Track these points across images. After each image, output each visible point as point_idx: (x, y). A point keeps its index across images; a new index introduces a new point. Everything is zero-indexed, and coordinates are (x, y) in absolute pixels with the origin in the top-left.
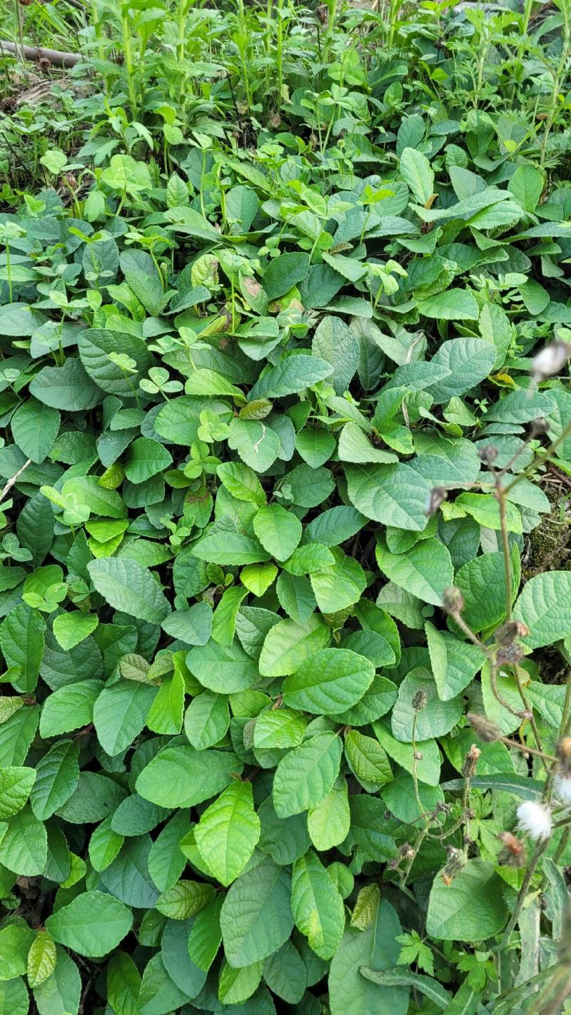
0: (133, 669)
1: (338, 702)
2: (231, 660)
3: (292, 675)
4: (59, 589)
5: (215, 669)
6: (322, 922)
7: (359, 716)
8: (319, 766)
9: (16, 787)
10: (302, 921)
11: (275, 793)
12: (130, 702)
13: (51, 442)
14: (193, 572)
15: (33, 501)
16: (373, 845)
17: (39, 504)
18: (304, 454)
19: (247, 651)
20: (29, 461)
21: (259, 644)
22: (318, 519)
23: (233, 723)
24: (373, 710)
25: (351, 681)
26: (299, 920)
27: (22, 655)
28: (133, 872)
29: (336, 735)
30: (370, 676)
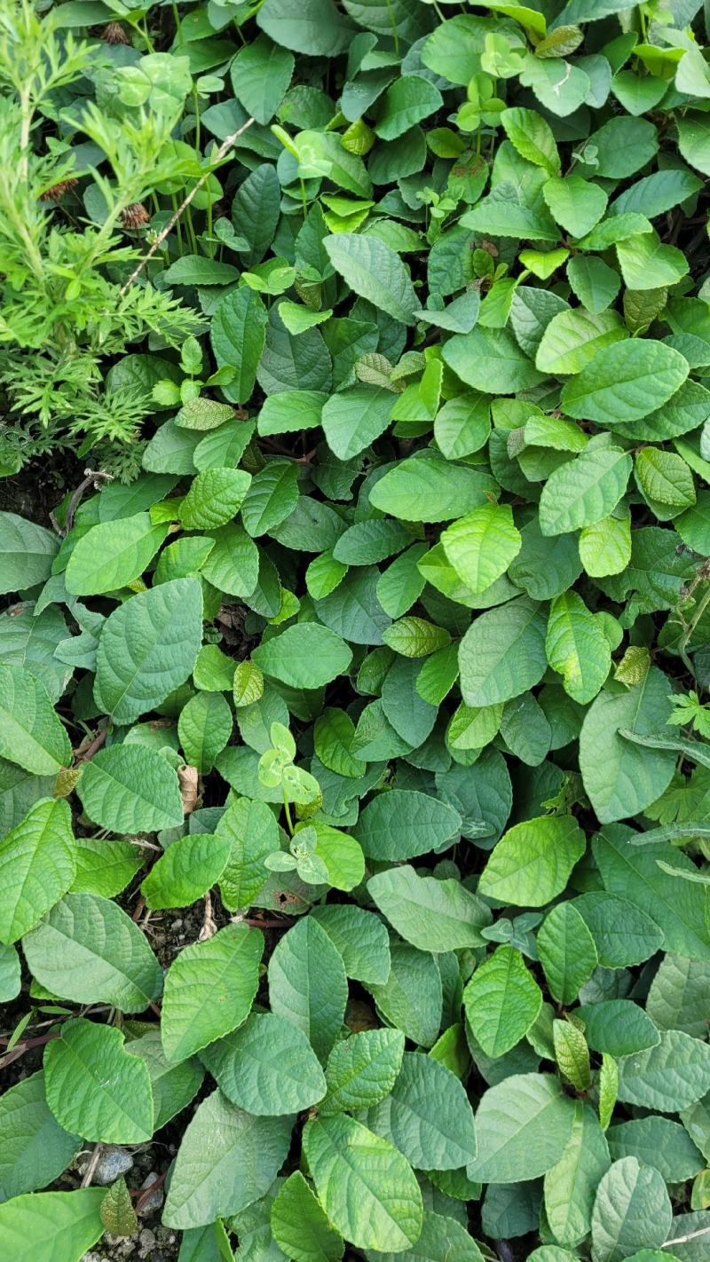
0: (372, 371)
1: (634, 406)
2: (500, 356)
3: (577, 375)
4: (285, 274)
5: (478, 364)
6: (582, 665)
7: (659, 432)
8: (600, 485)
9: (228, 491)
10: (558, 662)
11: (542, 508)
12: (366, 409)
13: (282, 95)
14: (454, 260)
15: (254, 175)
16: (655, 588)
17: (260, 179)
18: (624, 98)
19: (521, 345)
20: (251, 121)
21: (537, 339)
22: (628, 192)
23: (495, 436)
24: (678, 424)
25: (656, 380)
26: (554, 660)
27: (236, 356)
28: (356, 608)
29: (625, 454)
30: (682, 377)
